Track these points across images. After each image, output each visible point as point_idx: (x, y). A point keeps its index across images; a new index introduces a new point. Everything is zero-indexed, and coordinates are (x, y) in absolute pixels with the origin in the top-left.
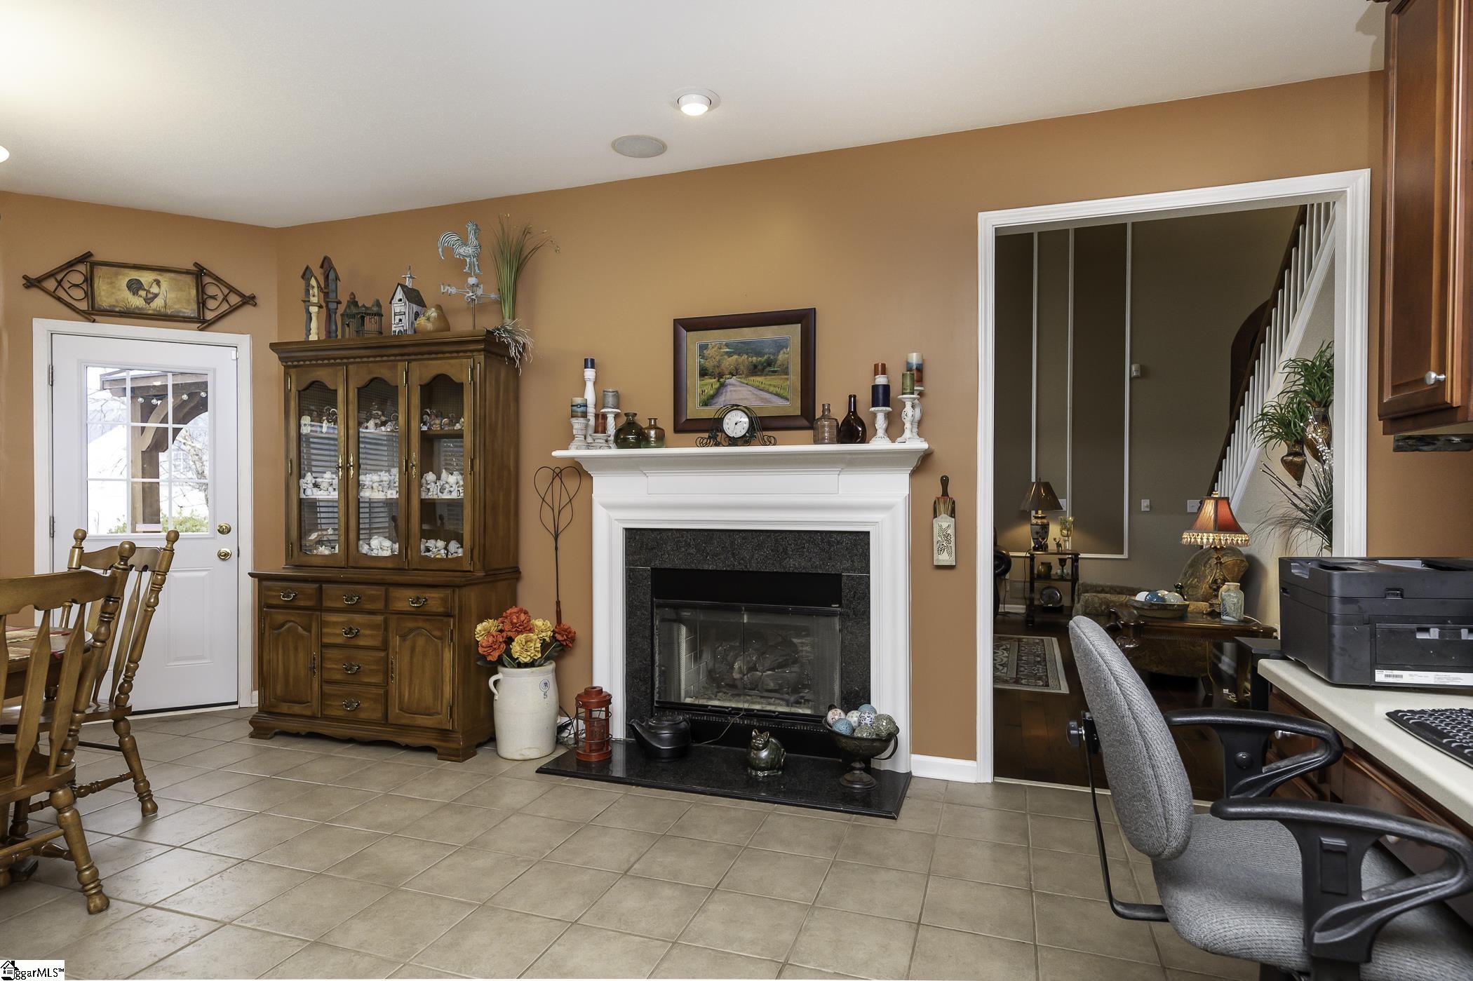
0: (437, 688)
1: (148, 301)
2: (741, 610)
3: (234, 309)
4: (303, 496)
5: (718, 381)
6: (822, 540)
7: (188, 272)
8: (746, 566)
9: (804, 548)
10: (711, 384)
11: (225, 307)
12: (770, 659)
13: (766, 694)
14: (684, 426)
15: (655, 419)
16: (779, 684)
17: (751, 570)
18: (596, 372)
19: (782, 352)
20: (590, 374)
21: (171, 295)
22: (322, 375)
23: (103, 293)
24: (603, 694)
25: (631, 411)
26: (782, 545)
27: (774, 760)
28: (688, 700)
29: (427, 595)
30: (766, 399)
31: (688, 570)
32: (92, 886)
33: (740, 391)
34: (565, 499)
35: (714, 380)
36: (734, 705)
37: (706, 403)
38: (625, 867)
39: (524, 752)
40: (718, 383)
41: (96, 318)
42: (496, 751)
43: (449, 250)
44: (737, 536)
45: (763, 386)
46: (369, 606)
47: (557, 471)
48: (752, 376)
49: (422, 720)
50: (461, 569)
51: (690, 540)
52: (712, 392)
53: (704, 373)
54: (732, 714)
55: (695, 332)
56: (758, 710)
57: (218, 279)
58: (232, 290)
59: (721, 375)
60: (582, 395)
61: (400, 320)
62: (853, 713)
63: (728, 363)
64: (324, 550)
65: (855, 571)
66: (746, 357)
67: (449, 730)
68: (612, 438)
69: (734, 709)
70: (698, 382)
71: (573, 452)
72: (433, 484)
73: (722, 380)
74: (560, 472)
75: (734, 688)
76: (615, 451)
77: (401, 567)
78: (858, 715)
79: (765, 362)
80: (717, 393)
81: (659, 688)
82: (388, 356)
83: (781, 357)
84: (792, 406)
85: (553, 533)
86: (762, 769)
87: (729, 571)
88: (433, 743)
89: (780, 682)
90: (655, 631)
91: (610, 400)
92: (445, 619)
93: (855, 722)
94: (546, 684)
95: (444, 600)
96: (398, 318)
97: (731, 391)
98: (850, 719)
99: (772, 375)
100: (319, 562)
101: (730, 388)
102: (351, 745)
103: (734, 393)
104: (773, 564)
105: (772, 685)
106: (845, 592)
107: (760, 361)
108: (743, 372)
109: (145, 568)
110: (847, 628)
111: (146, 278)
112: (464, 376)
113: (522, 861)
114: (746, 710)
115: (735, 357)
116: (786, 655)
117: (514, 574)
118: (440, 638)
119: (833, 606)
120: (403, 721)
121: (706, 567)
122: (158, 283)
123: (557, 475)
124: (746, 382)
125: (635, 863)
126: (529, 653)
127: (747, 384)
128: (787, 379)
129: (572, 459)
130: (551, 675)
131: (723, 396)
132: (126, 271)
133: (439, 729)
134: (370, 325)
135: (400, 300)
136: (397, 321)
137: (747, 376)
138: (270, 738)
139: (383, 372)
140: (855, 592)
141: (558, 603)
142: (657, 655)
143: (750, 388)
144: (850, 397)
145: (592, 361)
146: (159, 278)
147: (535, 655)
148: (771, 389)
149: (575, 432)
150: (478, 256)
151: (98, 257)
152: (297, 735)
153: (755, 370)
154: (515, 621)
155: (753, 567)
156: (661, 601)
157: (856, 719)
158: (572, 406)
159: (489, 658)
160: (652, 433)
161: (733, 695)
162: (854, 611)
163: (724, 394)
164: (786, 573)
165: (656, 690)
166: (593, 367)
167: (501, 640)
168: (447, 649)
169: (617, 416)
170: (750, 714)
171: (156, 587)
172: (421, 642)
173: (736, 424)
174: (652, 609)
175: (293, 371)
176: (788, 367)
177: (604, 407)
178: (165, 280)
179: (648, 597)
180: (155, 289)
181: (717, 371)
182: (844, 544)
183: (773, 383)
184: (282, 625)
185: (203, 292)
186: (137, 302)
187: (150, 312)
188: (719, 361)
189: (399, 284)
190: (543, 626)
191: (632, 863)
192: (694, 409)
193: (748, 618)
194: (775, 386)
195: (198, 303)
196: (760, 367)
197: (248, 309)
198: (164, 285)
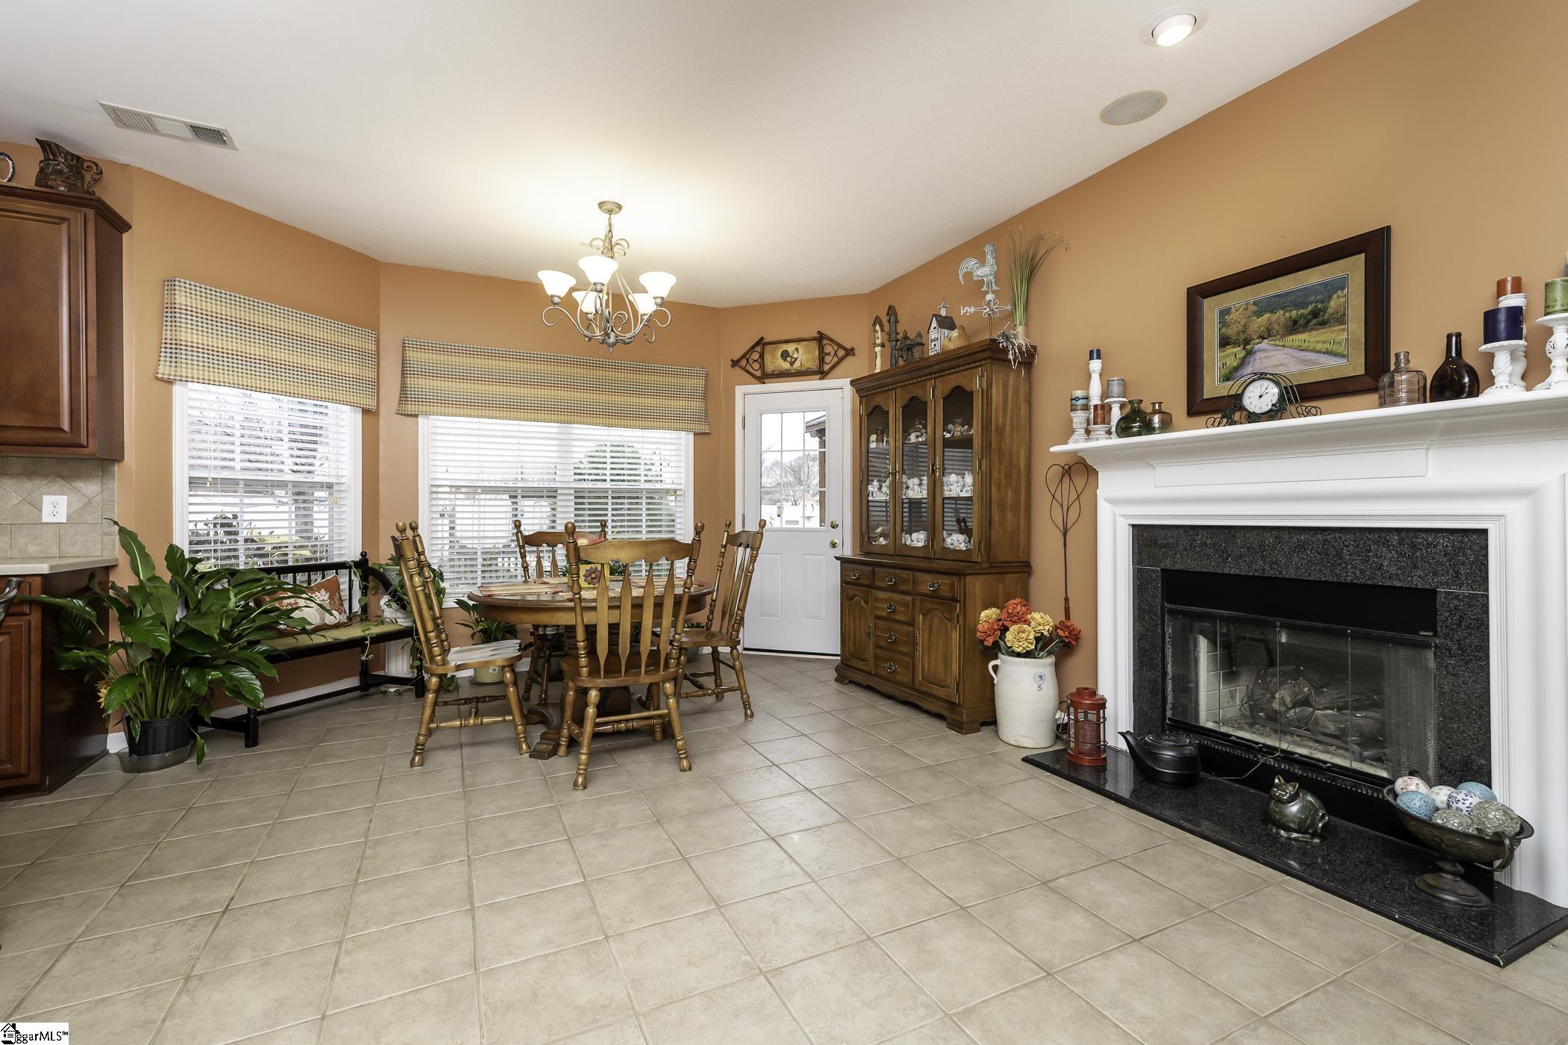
0: (947, 664)
1: (792, 364)
2: (1275, 626)
3: (841, 360)
4: (870, 498)
5: (1244, 349)
6: (1401, 542)
7: (814, 339)
8: (1281, 572)
9: (1370, 551)
10: (1234, 353)
11: (836, 359)
12: (1330, 694)
13: (1321, 738)
14: (1199, 406)
15: (1160, 404)
16: (1340, 729)
17: (1287, 577)
18: (1102, 363)
19: (1335, 296)
20: (1096, 365)
21: (804, 358)
22: (879, 400)
23: (769, 364)
24: (1097, 697)
25: (1135, 397)
26: (1333, 546)
27: (1305, 822)
28: (1210, 725)
29: (940, 581)
30: (1311, 360)
31: (1205, 573)
32: (682, 752)
33: (1273, 356)
34: (1074, 495)
35: (1238, 349)
36: (1269, 742)
37: (1227, 378)
38: (1048, 877)
39: (1018, 738)
40: (1244, 352)
41: (765, 380)
42: (997, 732)
43: (969, 275)
44: (1269, 535)
45: (1307, 344)
46: (902, 588)
47: (1067, 467)
48: (1291, 334)
49: (936, 690)
50: (971, 560)
51: (1207, 538)
52: (1235, 364)
53: (1225, 342)
54: (1263, 752)
55: (1214, 297)
56: (1301, 755)
57: (831, 340)
58: (840, 346)
59: (1247, 342)
60: (1087, 388)
61: (935, 345)
62: (1441, 789)
63: (1256, 325)
64: (882, 541)
65: (1460, 587)
66: (1282, 312)
67: (955, 703)
68: (1113, 429)
69: (1265, 746)
70: (1217, 354)
71: (1072, 446)
72: (955, 484)
73: (1248, 347)
74: (1069, 468)
75: (1274, 721)
76: (1115, 441)
77: (928, 556)
78: (1449, 792)
79: (1309, 314)
80: (1243, 363)
81: (1173, 704)
82: (921, 377)
83: (1333, 304)
84: (1355, 365)
85: (1062, 529)
86: (1288, 829)
87: (1257, 576)
88: (944, 712)
89: (1342, 726)
90: (1167, 640)
91: (1116, 388)
92: (953, 603)
93: (1442, 802)
94: (1041, 677)
95: (952, 586)
96: (933, 343)
97: (1261, 358)
98: (1434, 796)
99: (1318, 329)
100: (877, 550)
101: (1258, 355)
102: (890, 702)
103: (1264, 360)
104: (1320, 571)
105: (1332, 728)
106: (1442, 615)
107: (1302, 314)
108: (1277, 332)
109: (748, 546)
110: (1447, 667)
111: (790, 348)
112: (974, 386)
113: (958, 835)
114: (1283, 751)
115: (1267, 316)
116: (1359, 694)
117: (1025, 568)
118: (949, 620)
119: (1421, 633)
120: (924, 689)
121: (1227, 571)
122: (797, 349)
123: (1067, 471)
124: (1281, 344)
125: (1061, 877)
126: (1020, 644)
127: (1283, 346)
128: (1343, 330)
129: (1074, 453)
130: (1049, 668)
131: (1250, 365)
132: (781, 345)
133: (948, 701)
134: (917, 353)
135: (935, 328)
136: (933, 346)
137: (1284, 336)
138: (846, 684)
139: (917, 392)
140: (1461, 617)
141: (1067, 600)
142: (1169, 666)
143: (1288, 350)
144: (1449, 337)
145: (1099, 351)
146: (798, 346)
147: (1028, 647)
148: (1319, 346)
149: (1074, 426)
150: (996, 275)
151: (767, 340)
152: (860, 685)
153: (1295, 327)
154: (1010, 611)
155: (1291, 573)
156: (1173, 606)
157: (1445, 798)
158: (1072, 400)
159: (986, 643)
160: (1156, 419)
161: (1276, 731)
162: (1460, 644)
163: (1251, 363)
164: (1341, 583)
165: (1169, 706)
166: (1099, 357)
167: (996, 628)
168: (954, 630)
169: (1122, 406)
170: (1288, 756)
171: (753, 559)
172: (936, 621)
173: (1260, 396)
174: (1163, 617)
175: (864, 400)
176: (1344, 314)
177: (1108, 397)
178: (801, 346)
179: (1158, 601)
180: (795, 356)
181: (1242, 337)
182: (1440, 547)
183: (1323, 338)
184: (852, 598)
185: (823, 352)
186: (786, 366)
187: (793, 371)
188: (1245, 325)
189: (933, 315)
190: (1042, 621)
191: (1060, 875)
192: (1213, 386)
193: (1288, 637)
194: (1324, 342)
195: (820, 360)
196: (1302, 322)
197: (850, 358)
198: (801, 351)
